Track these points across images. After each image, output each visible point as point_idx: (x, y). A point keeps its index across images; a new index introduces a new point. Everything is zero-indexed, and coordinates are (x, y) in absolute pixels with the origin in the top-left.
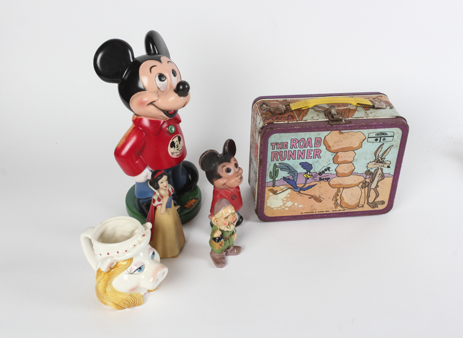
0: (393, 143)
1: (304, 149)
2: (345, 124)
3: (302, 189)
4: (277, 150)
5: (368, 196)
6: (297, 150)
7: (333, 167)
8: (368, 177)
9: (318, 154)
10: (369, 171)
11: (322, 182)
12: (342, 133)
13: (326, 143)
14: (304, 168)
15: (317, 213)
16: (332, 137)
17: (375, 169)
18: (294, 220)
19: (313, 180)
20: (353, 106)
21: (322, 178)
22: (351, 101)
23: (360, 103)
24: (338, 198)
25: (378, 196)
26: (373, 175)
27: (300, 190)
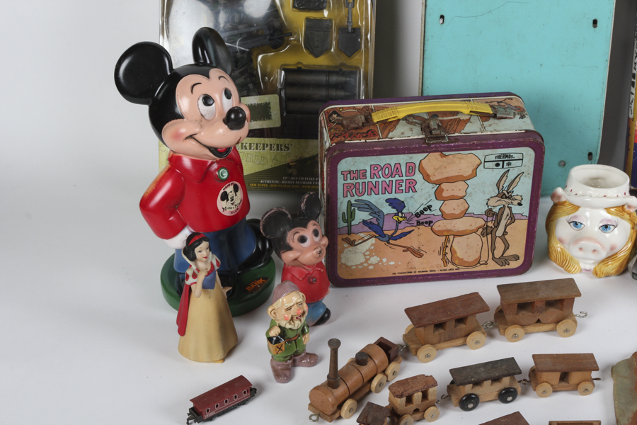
0: (522, 169)
1: (390, 179)
2: (448, 143)
3: (391, 237)
4: (352, 181)
5: (493, 247)
6: (380, 180)
7: (436, 205)
8: (490, 219)
9: (411, 187)
10: (490, 210)
11: (421, 227)
12: (445, 156)
13: (422, 170)
14: (393, 207)
15: (417, 273)
16: (431, 161)
17: (499, 207)
18: (383, 284)
19: (408, 225)
20: (464, 114)
21: (421, 221)
22: (461, 107)
23: (474, 110)
24: (448, 250)
25: (508, 248)
26: (497, 217)
27: (389, 239)
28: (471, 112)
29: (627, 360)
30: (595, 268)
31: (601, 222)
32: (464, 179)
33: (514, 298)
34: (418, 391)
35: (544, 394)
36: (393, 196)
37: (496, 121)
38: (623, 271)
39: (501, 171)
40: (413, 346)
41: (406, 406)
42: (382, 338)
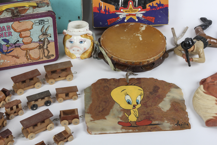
0: (49, 24)
1: (2, 32)
2: (20, 17)
3: (7, 53)
5: (44, 53)
7: (21, 40)
8: (41, 43)
9: (10, 34)
10: (40, 40)
11: (16, 48)
12: (20, 22)
13: (13, 28)
14: (5, 42)
15: (18, 64)
16: (16, 24)
17: (43, 38)
18: (7, 69)
19: (12, 48)
20: (27, 7)
21: (16, 46)
22: (25, 4)
23: (30, 5)
24: (28, 55)
25: (49, 52)
26: (43, 42)
27: (6, 53)
28: (29, 6)
29: (90, 87)
30: (81, 56)
31: (79, 40)
32: (29, 30)
33: (50, 69)
34: (14, 106)
35: (60, 101)
36: (4, 38)
37: (38, 8)
38: (90, 56)
39: (41, 26)
40: (15, 90)
41: (11, 111)
42: (3, 88)
